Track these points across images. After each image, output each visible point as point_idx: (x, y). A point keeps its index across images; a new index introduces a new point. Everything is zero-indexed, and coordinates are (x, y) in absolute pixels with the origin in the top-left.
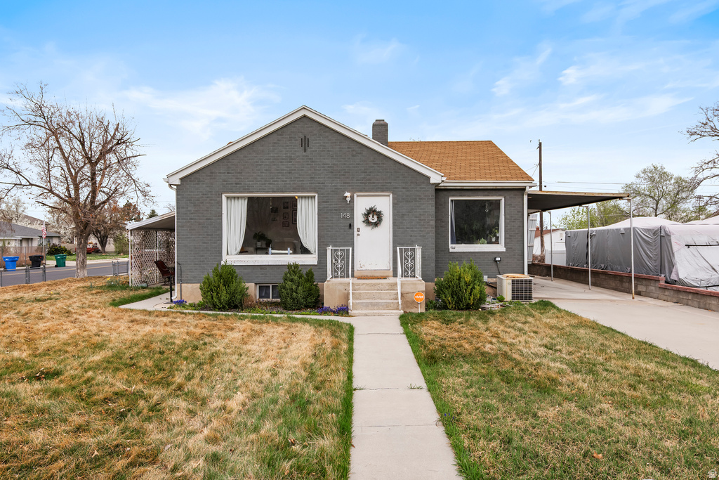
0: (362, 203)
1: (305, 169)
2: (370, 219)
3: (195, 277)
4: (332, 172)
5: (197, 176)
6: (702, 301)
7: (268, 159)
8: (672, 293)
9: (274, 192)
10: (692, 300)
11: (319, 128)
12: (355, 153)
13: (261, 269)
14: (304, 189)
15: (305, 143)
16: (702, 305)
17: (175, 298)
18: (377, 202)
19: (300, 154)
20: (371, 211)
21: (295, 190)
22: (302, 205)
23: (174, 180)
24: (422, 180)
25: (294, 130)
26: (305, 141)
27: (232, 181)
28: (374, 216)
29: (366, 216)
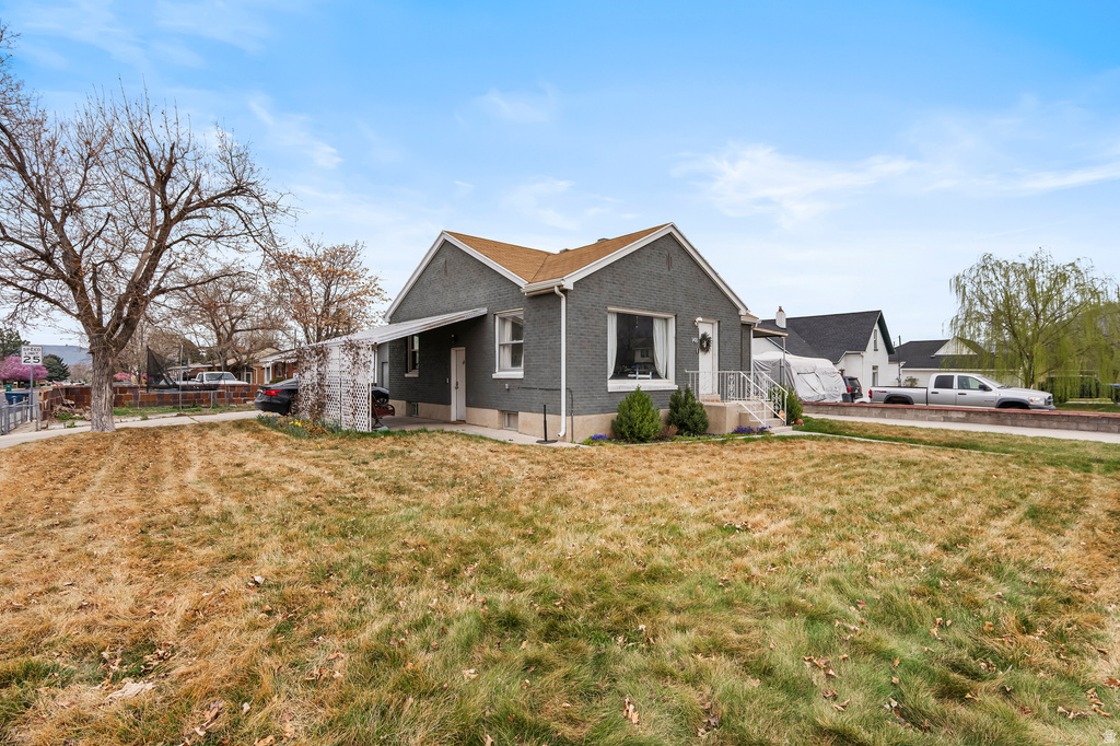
1: (669, 289)
3: (585, 408)
4: (686, 296)
5: (587, 282)
7: (644, 273)
9: (648, 310)
12: (700, 278)
14: (664, 308)
15: (669, 262)
17: (562, 434)
18: (707, 328)
19: (666, 272)
20: (704, 336)
21: (663, 310)
22: (658, 327)
23: (568, 284)
24: (735, 311)
25: (661, 245)
26: (669, 259)
27: (617, 293)
28: (705, 343)
29: (701, 342)
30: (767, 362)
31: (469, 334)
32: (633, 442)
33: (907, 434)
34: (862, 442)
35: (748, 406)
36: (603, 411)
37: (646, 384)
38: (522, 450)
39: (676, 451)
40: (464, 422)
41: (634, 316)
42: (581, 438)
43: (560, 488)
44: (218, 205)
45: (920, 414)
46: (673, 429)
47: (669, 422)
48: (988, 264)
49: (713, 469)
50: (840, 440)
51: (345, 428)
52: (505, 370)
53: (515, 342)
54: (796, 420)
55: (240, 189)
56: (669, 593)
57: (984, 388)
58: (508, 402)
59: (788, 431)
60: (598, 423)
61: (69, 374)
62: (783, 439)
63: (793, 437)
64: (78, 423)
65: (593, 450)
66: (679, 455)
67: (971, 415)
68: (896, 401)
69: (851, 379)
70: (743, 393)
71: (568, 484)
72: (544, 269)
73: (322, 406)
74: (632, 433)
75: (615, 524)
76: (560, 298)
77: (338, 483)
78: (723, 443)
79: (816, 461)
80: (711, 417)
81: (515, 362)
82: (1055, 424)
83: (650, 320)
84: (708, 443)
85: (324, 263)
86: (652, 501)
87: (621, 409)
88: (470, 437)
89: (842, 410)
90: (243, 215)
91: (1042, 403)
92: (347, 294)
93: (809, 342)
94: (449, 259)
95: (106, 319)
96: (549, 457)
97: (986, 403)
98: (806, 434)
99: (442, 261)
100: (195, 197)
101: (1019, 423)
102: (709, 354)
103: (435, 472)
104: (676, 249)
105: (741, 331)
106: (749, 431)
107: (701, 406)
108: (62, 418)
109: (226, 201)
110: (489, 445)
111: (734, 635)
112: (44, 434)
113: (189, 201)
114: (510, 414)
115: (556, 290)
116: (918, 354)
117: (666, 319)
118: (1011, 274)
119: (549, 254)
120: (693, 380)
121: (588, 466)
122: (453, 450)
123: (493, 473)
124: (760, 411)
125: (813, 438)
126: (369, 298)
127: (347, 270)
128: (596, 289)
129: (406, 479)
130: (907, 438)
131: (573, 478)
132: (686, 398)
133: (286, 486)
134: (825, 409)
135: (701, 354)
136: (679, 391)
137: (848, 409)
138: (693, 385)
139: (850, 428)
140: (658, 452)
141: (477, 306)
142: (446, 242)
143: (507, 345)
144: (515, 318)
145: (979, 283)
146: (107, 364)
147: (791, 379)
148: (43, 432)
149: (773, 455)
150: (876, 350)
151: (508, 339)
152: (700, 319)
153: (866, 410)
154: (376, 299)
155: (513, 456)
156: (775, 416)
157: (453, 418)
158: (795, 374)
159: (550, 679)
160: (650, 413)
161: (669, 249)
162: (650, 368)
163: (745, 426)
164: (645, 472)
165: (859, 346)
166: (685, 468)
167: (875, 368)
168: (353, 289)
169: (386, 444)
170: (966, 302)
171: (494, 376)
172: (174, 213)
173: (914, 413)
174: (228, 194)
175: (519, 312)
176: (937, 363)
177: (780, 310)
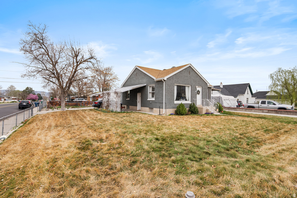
1: (189, 79)
3: (169, 107)
4: (194, 81)
5: (170, 78)
7: (183, 76)
9: (184, 84)
17: (163, 113)
18: (199, 89)
19: (189, 75)
20: (198, 91)
21: (188, 84)
22: (187, 89)
23: (165, 79)
24: (206, 84)
25: (188, 69)
26: (189, 72)
27: (177, 81)
28: (198, 92)
29: (197, 92)
30: (216, 97)
31: (142, 90)
32: (180, 115)
33: (249, 115)
34: (236, 117)
35: (209, 108)
36: (173, 108)
37: (183, 102)
38: (155, 116)
39: (190, 117)
40: (140, 110)
41: (181, 86)
42: (168, 114)
43: (164, 123)
44: (87, 61)
45: (256, 111)
46: (190, 113)
47: (189, 111)
48: (280, 71)
49: (197, 120)
50: (230, 116)
51: (114, 111)
52: (150, 98)
53: (153, 92)
54: (221, 111)
55: (92, 58)
56: (184, 137)
57: (274, 104)
58: (151, 106)
59: (219, 114)
60: (172, 111)
61: (42, 98)
62: (216, 115)
63: (219, 115)
64: (54, 109)
65: (171, 116)
66: (190, 118)
67: (269, 111)
68: (251, 107)
69: (240, 102)
70: (208, 105)
71: (165, 122)
72: (160, 75)
73: (108, 106)
74: (180, 113)
75: (175, 128)
76: (163, 82)
77: (118, 121)
78: (201, 116)
79: (222, 120)
80: (199, 110)
81: (153, 97)
82: (292, 114)
83: (185, 87)
84: (197, 116)
85: (104, 72)
86: (183, 125)
87: (177, 108)
88: (143, 113)
89: (235, 109)
90: (93, 63)
91: (290, 108)
92: (109, 79)
93: (229, 92)
94: (137, 72)
95: (64, 87)
96: (161, 117)
97: (275, 108)
98: (222, 114)
99: (135, 73)
100: (83, 60)
101: (282, 113)
102: (200, 95)
103: (137, 119)
104: (191, 70)
105: (208, 89)
106: (209, 113)
107: (197, 107)
108: (51, 108)
109: (89, 60)
110: (147, 115)
111: (194, 143)
112: (48, 112)
113: (81, 61)
114: (151, 108)
115: (163, 80)
116: (261, 95)
117: (189, 87)
118: (287, 73)
119: (160, 71)
120: (195, 101)
121: (170, 119)
122: (140, 116)
123: (149, 120)
124: (212, 109)
125: (224, 115)
126: (115, 80)
127: (110, 73)
128: (172, 80)
129: (132, 120)
130: (248, 116)
131: (166, 121)
132: (193, 105)
133: (108, 121)
134: (231, 109)
135: (197, 95)
136: (191, 104)
137: (237, 109)
138: (195, 102)
139: (234, 113)
140: (185, 117)
141: (144, 84)
142: (136, 68)
143: (151, 92)
144: (153, 86)
145: (277, 76)
146: (64, 96)
147: (222, 101)
148: (48, 111)
149: (212, 118)
150: (248, 94)
151: (151, 91)
152: (197, 86)
153: (242, 109)
154: (116, 80)
155: (153, 117)
156: (216, 110)
157: (138, 110)
158: (223, 100)
159: (164, 145)
160: (184, 109)
161: (190, 69)
162: (184, 98)
163: (208, 112)
164: (182, 121)
165: (243, 93)
166: (191, 120)
167: (247, 99)
168: (111, 78)
169: (125, 114)
170: (273, 81)
171: (148, 100)
172: (78, 63)
173: (254, 110)
174: (89, 59)
175: (154, 85)
176: (265, 97)
177: (221, 83)
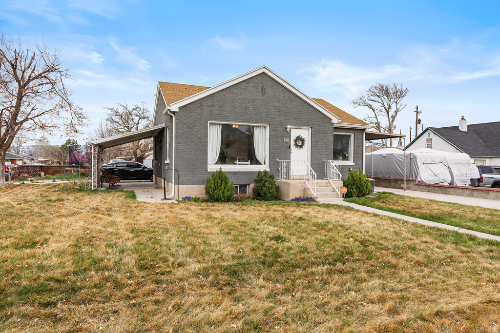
0: (295, 133)
1: (263, 108)
2: (298, 143)
3: (189, 180)
4: (279, 112)
5: (191, 106)
6: (444, 190)
7: (240, 99)
8: (425, 187)
9: (243, 122)
10: (438, 190)
11: (272, 82)
12: (292, 100)
13: (234, 174)
14: (262, 121)
15: (263, 91)
16: (444, 192)
17: (172, 195)
18: (301, 132)
19: (260, 97)
20: (299, 137)
22: (257, 132)
23: (175, 109)
24: (328, 120)
25: (256, 81)
27: (216, 112)
29: (295, 141)
36: (204, 182)
37: (243, 168)
40: (162, 188)
76: (172, 117)
93: (485, 141)
102: (303, 149)
104: (269, 82)
115: (169, 112)
117: (263, 127)
120: (284, 166)
128: (199, 111)
132: (263, 177)
135: (295, 149)
138: (283, 169)
152: (289, 127)
161: (265, 81)
163: (306, 196)
171: (165, 162)
177: (463, 119)
